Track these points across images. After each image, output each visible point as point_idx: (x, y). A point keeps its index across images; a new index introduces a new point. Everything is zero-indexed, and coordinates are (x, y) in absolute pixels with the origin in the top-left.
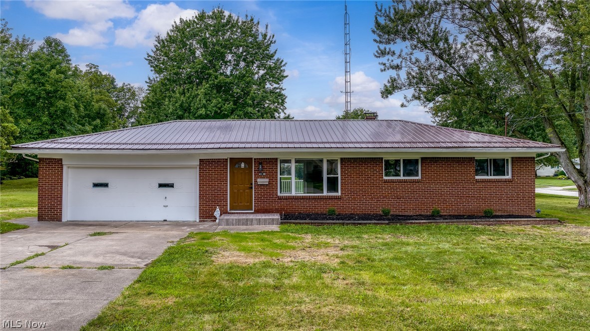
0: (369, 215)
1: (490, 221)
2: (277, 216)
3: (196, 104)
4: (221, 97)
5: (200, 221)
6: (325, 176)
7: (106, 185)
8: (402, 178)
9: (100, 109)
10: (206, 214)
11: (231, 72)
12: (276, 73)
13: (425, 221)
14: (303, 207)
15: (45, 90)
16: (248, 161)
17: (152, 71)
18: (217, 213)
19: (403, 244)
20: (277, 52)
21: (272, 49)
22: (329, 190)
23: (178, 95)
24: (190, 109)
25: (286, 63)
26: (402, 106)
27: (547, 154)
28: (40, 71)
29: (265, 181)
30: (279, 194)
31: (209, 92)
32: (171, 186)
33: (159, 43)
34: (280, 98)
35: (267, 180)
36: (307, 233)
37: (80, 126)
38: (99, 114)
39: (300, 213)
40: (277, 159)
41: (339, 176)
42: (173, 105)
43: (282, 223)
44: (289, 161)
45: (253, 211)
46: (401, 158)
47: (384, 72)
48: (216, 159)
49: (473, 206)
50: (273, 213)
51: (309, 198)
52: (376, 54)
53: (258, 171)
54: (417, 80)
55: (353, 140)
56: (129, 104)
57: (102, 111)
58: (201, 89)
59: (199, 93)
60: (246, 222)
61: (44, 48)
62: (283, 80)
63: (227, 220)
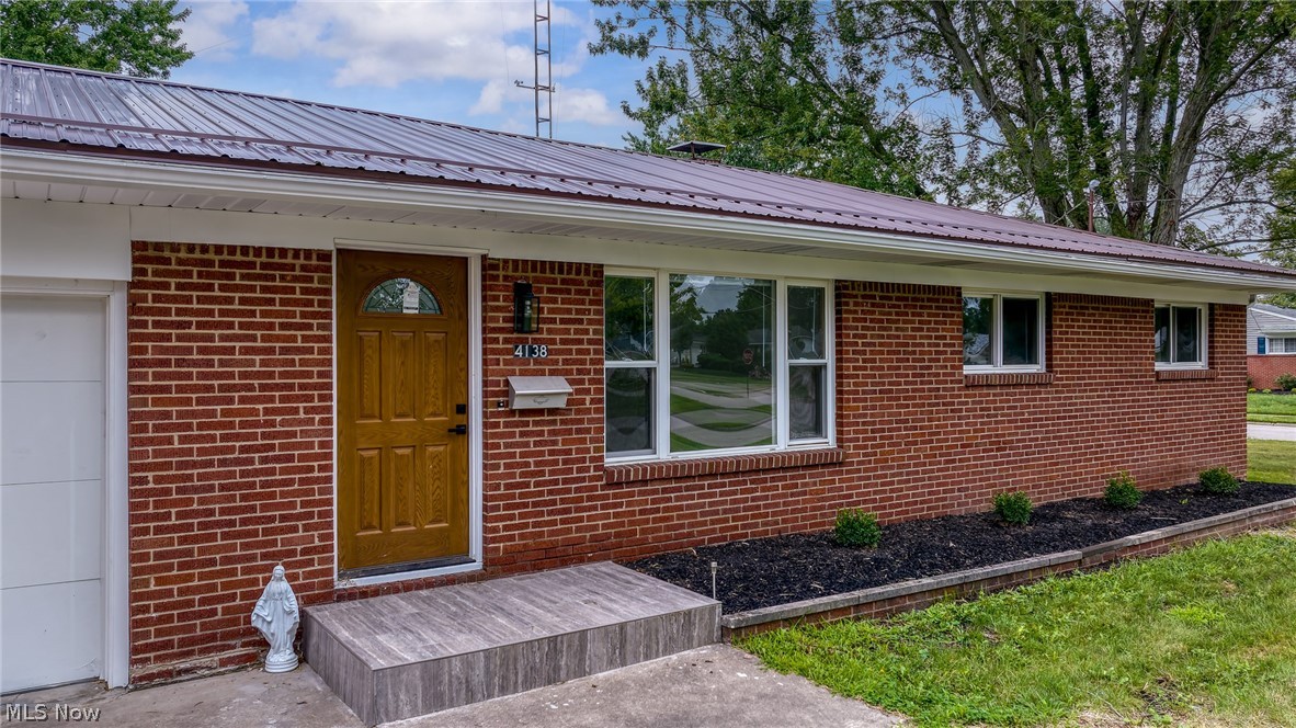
5: (137, 681)
6: (782, 362)
8: (1001, 368)
22: (797, 424)
29: (551, 390)
35: (559, 384)
40: (599, 271)
41: (831, 362)
45: (477, 566)
46: (999, 291)
48: (258, 251)
50: (581, 561)
53: (510, 334)
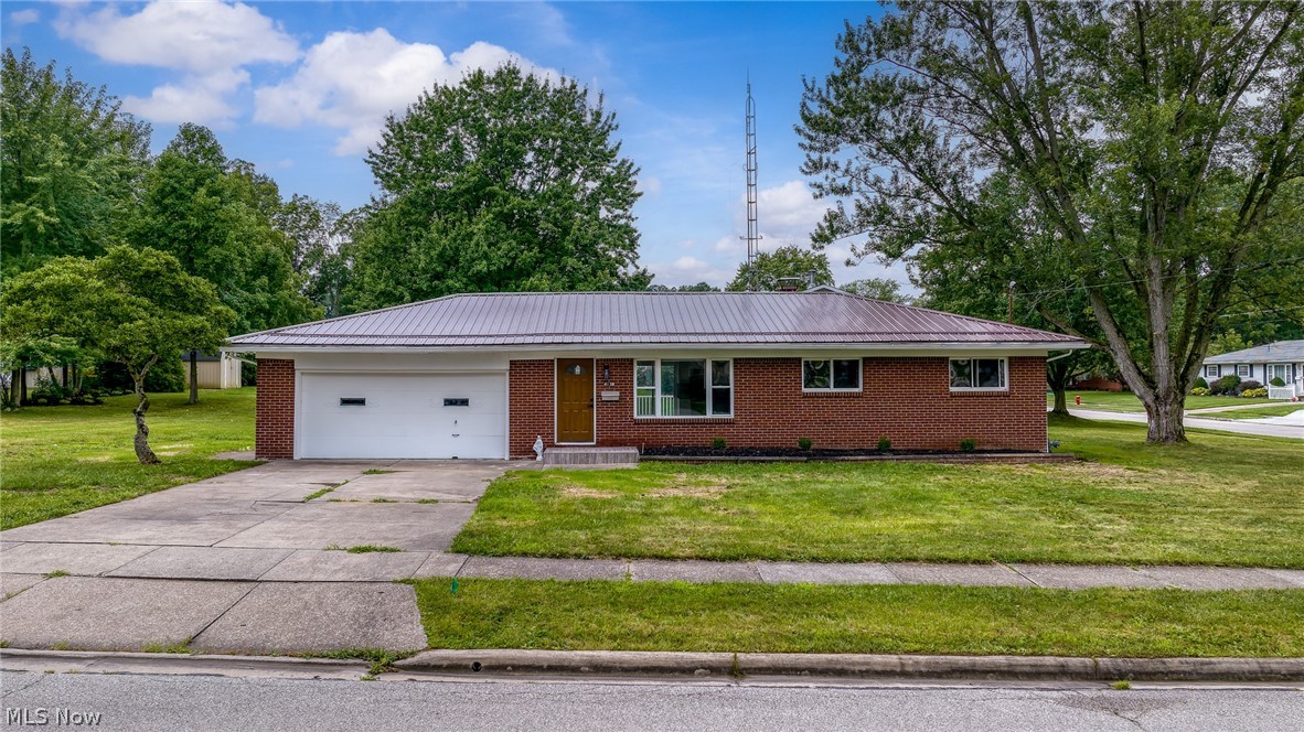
0: (779, 448)
1: (966, 458)
2: (634, 451)
3: (469, 251)
4: (515, 238)
5: (511, 459)
6: (709, 387)
7: (361, 402)
8: (832, 390)
9: (267, 255)
10: (520, 448)
11: (532, 184)
12: (620, 189)
13: (864, 457)
14: (673, 437)
15: (186, 227)
16: (587, 363)
17: (376, 183)
18: (538, 446)
19: (818, 481)
20: (621, 146)
21: (611, 142)
22: (716, 410)
23: (435, 235)
24: (457, 262)
25: (639, 169)
26: (848, 263)
27: (1068, 351)
28: (174, 190)
29: (614, 395)
30: (636, 416)
31: (493, 228)
32: (465, 402)
33: (393, 130)
34: (627, 238)
35: (618, 393)
36: (679, 472)
37: (246, 294)
38: (265, 264)
39: (668, 446)
40: (632, 360)
41: (732, 387)
42: (427, 254)
43: (641, 460)
44: (651, 363)
45: (595, 443)
46: (832, 358)
47: (819, 200)
48: (536, 361)
49: (945, 434)
50: (626, 446)
51: (683, 423)
52: (804, 168)
53: (602, 379)
54: (877, 215)
55: (764, 330)
56: (306, 238)
57: (271, 260)
58: (477, 224)
59: (475, 231)
60: (586, 459)
61: (179, 145)
62: (633, 202)
63: (557, 455)
